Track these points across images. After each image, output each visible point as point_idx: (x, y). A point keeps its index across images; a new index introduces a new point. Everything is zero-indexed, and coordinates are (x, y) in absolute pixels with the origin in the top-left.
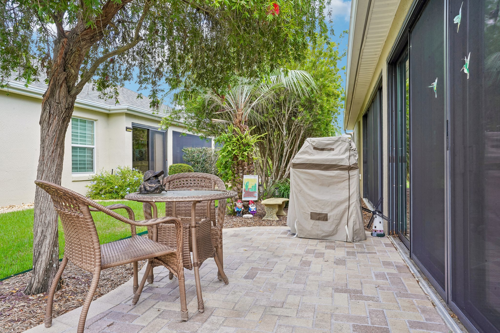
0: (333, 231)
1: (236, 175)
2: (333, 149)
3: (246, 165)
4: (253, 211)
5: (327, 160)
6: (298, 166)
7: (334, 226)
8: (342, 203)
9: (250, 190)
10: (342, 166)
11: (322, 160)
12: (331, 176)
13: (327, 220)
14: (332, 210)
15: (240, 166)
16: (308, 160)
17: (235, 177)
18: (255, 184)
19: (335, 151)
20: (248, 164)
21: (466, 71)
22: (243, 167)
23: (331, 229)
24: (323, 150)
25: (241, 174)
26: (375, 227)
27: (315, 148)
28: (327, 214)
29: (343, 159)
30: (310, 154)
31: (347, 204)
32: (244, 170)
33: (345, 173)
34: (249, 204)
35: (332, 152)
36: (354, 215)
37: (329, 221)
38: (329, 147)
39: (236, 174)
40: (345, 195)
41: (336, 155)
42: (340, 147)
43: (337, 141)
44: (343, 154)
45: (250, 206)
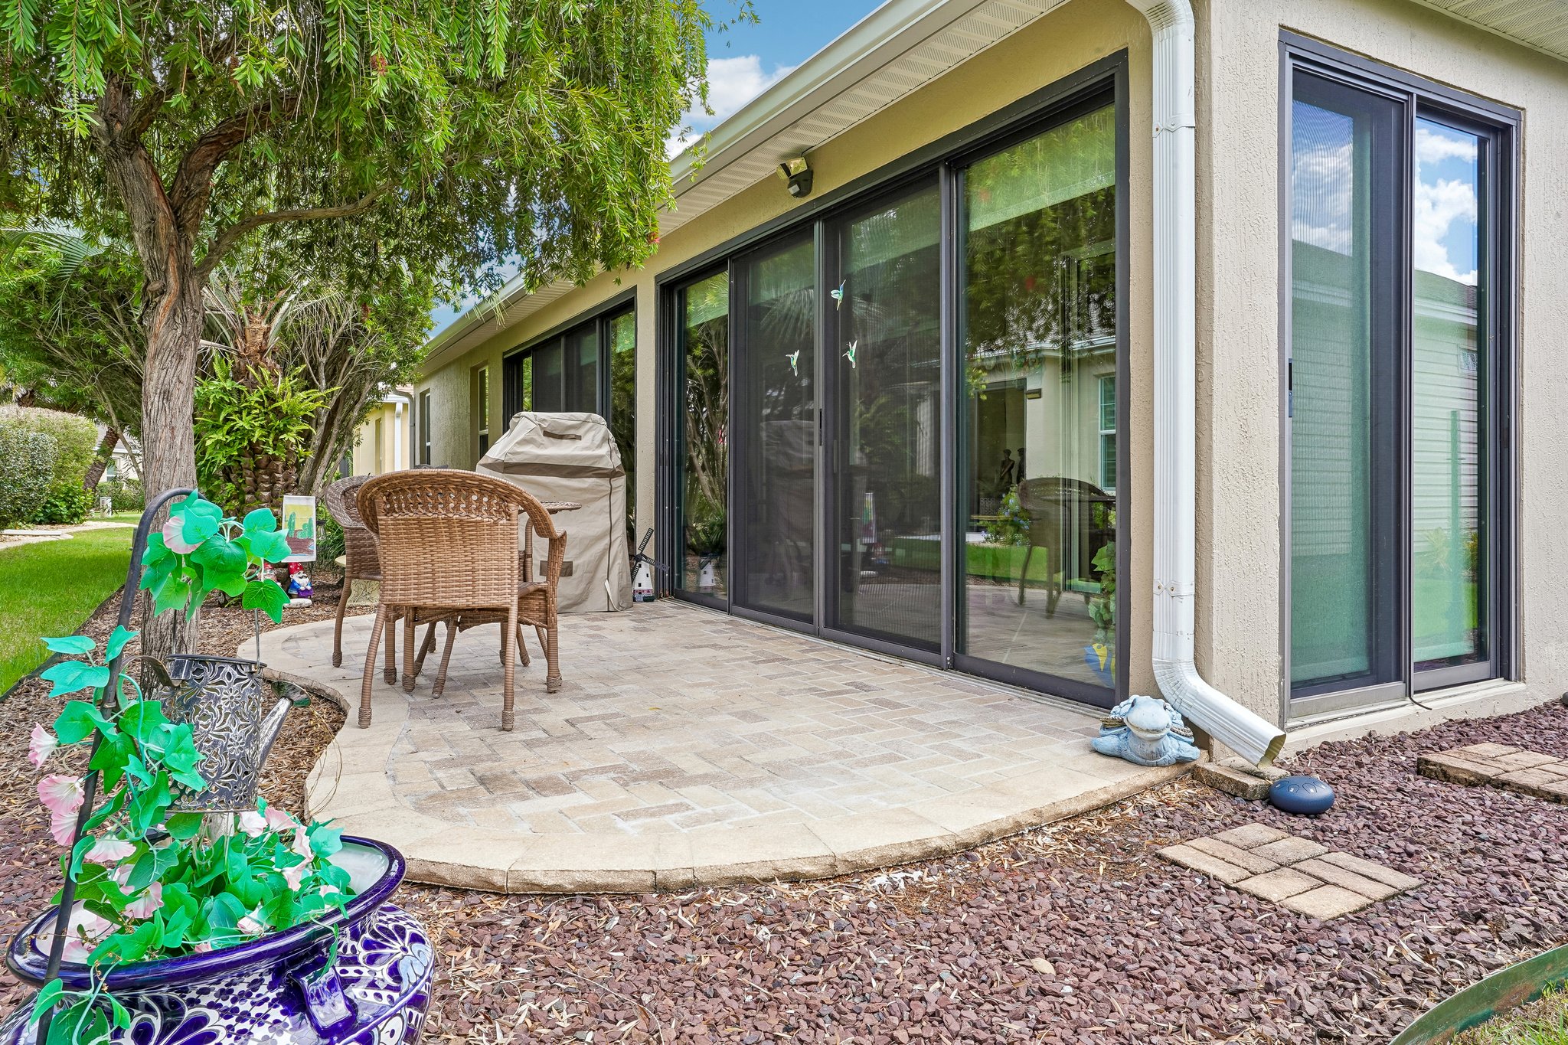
0: (582, 594)
1: (248, 497)
2: (579, 438)
3: (280, 468)
4: (306, 590)
5: (573, 458)
6: (515, 469)
7: (583, 586)
8: (599, 538)
9: (299, 536)
10: (600, 469)
11: (565, 457)
12: (580, 489)
13: (571, 574)
14: (581, 554)
15: (261, 471)
16: (538, 456)
17: (243, 502)
18: (310, 520)
19: (583, 440)
20: (285, 468)
21: (851, 359)
22: (271, 474)
23: (578, 592)
24: (561, 437)
25: (266, 494)
26: (640, 585)
27: (547, 434)
28: (571, 563)
29: (601, 457)
30: (540, 445)
31: (607, 541)
32: (274, 483)
33: (604, 483)
34: (290, 572)
35: (579, 443)
36: (619, 561)
37: (574, 576)
38: (572, 432)
39: (249, 493)
40: (603, 523)
41: (587, 448)
42: (592, 434)
43: (585, 422)
44: (600, 446)
45: (295, 577)
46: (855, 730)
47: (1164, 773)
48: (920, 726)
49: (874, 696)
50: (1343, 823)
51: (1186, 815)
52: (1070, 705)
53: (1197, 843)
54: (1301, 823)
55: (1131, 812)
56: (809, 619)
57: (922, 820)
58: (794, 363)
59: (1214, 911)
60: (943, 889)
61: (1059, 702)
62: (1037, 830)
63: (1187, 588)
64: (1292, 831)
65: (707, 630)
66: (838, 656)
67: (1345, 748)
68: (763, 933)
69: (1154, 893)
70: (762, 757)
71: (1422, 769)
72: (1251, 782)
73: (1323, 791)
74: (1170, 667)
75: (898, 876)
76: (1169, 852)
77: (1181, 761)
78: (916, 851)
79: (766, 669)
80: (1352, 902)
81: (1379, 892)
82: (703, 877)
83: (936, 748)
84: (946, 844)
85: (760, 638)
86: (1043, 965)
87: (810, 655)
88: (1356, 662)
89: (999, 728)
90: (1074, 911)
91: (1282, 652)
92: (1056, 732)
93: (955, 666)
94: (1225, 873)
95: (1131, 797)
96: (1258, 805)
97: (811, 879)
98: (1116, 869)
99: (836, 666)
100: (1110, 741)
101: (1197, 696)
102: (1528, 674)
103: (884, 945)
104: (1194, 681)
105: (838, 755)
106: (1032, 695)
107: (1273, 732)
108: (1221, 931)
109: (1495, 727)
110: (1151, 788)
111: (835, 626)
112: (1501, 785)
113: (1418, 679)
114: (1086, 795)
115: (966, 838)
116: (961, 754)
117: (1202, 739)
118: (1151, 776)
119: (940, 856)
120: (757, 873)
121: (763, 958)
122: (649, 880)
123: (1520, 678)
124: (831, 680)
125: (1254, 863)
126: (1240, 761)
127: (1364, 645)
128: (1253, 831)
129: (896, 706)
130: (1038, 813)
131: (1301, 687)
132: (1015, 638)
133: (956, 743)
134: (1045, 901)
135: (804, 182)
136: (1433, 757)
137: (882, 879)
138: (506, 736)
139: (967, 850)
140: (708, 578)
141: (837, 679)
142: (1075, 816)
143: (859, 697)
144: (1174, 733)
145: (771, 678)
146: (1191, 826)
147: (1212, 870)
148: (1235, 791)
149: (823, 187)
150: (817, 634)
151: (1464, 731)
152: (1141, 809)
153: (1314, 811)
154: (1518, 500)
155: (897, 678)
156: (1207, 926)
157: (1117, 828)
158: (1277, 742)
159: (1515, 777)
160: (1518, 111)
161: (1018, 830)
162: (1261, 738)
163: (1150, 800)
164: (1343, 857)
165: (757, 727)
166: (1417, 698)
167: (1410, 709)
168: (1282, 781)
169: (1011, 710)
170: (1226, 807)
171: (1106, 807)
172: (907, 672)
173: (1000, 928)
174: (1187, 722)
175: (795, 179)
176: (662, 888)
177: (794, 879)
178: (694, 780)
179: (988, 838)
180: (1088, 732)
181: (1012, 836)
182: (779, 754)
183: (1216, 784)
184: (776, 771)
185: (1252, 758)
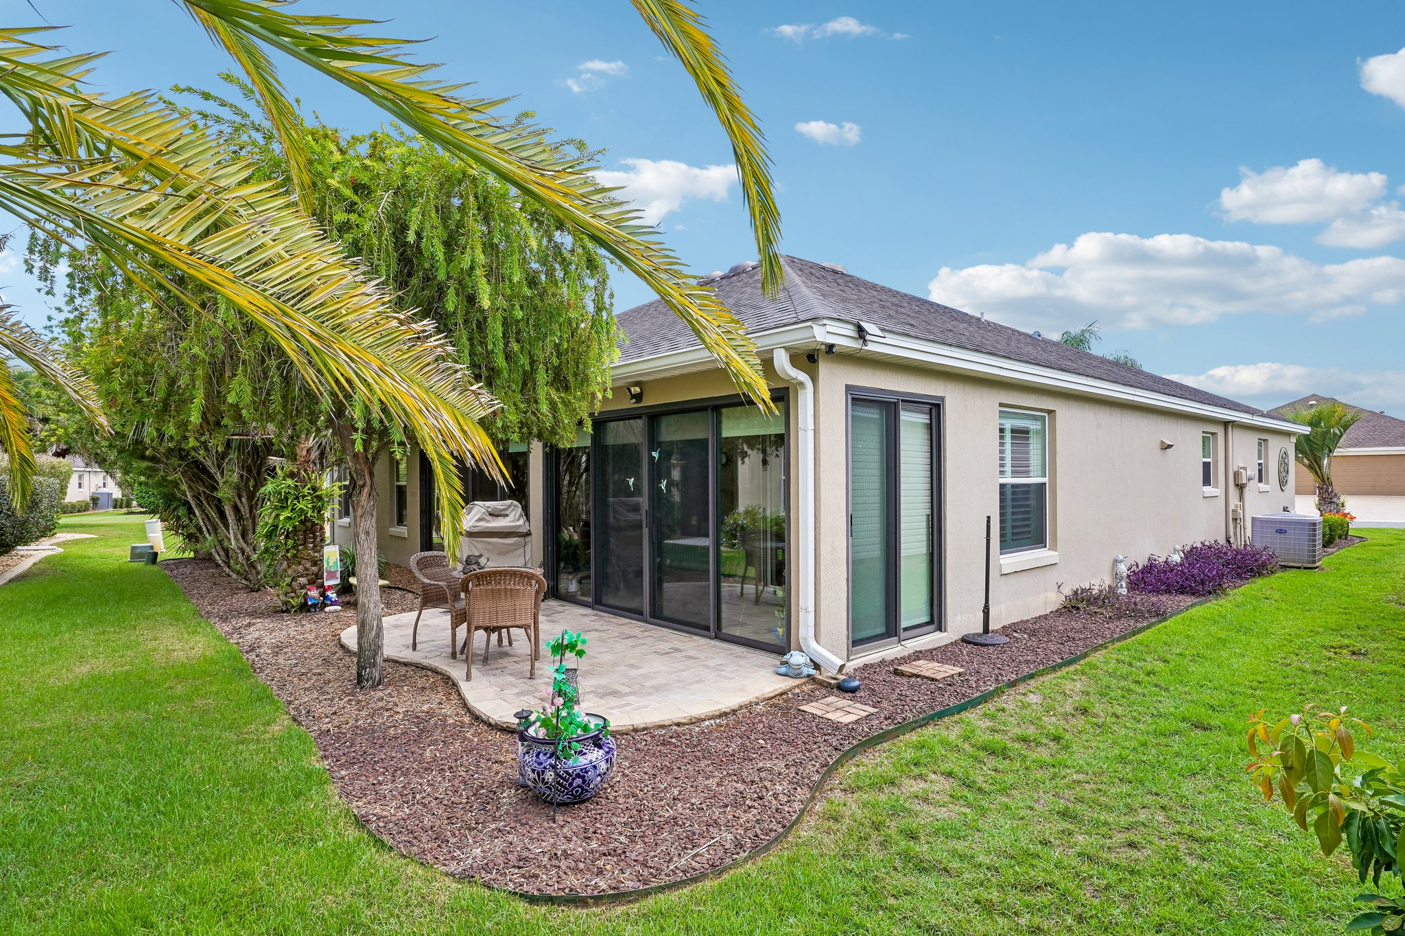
2: (507, 515)
4: (336, 601)
5: (506, 527)
6: (475, 535)
9: (332, 569)
10: (519, 532)
12: (509, 544)
15: (309, 532)
16: (487, 527)
18: (337, 559)
19: (510, 516)
21: (663, 487)
22: (314, 534)
24: (498, 515)
25: (311, 545)
27: (491, 514)
29: (520, 526)
30: (487, 521)
32: (316, 538)
33: (521, 540)
38: (504, 512)
39: (301, 545)
41: (512, 522)
42: (514, 513)
43: (510, 506)
44: (518, 520)
45: (329, 593)
46: (682, 671)
47: (803, 680)
48: (709, 667)
49: (684, 654)
50: (862, 694)
51: (809, 695)
52: (768, 654)
53: (812, 704)
54: (847, 695)
55: (790, 696)
56: (641, 613)
57: (718, 703)
58: (631, 484)
59: (813, 724)
60: (727, 725)
61: (763, 653)
62: (757, 704)
63: (812, 609)
64: (844, 698)
65: (586, 620)
66: (661, 634)
67: (872, 666)
68: (674, 740)
69: (796, 721)
70: (648, 684)
71: (897, 672)
72: (833, 682)
73: (856, 683)
74: (805, 639)
75: (712, 722)
76: (801, 708)
77: (809, 676)
78: (717, 713)
79: (629, 642)
80: (856, 718)
81: (865, 714)
82: (649, 726)
83: (717, 676)
84: (728, 710)
85: (618, 624)
86: (761, 741)
87: (646, 634)
88: (881, 630)
89: (740, 666)
90: (770, 727)
91: (848, 630)
92: (762, 666)
93: (717, 637)
94: (819, 713)
95: (790, 690)
96: (835, 690)
97: (685, 724)
98: (783, 715)
99: (661, 639)
100: (783, 670)
101: (815, 650)
102: (949, 628)
103: (713, 741)
104: (814, 644)
105: (679, 681)
106: (752, 650)
107: (840, 662)
108: (815, 729)
109: (929, 654)
110: (798, 686)
111: (654, 618)
112: (918, 676)
113: (903, 635)
114: (774, 691)
115: (734, 708)
116: (726, 678)
117: (817, 667)
118: (798, 682)
119: (725, 714)
120: (667, 723)
121: (676, 746)
122: (631, 728)
123: (945, 631)
124: (661, 646)
125: (828, 709)
126: (830, 674)
127: (884, 623)
128: (831, 699)
129: (696, 658)
130: (757, 698)
131: (855, 643)
132: (741, 619)
133: (723, 673)
134: (761, 725)
135: (638, 397)
136: (899, 668)
137: (707, 723)
138: (533, 681)
139: (734, 712)
140: (573, 587)
141: (665, 647)
142: (771, 698)
143: (676, 654)
144: (806, 665)
145: (633, 647)
146: (810, 698)
147: (814, 712)
148: (827, 686)
149: (647, 402)
150: (646, 621)
151: (918, 655)
152: (794, 694)
153: (853, 690)
154: (945, 558)
155: (692, 644)
156: (811, 728)
157: (785, 701)
158: (842, 667)
159: (922, 673)
160: (943, 399)
161: (751, 704)
162: (836, 665)
163: (797, 691)
164: (858, 705)
165: (641, 671)
166: (903, 643)
167: (900, 648)
168: (844, 681)
169: (744, 658)
170: (824, 691)
171: (781, 694)
172: (695, 641)
173: (748, 733)
174: (811, 660)
175: (633, 396)
176: (636, 730)
177: (678, 725)
178: (627, 694)
179: (741, 707)
180: (775, 666)
181: (750, 706)
182: (655, 682)
183: (822, 684)
184: (657, 689)
185: (834, 672)
